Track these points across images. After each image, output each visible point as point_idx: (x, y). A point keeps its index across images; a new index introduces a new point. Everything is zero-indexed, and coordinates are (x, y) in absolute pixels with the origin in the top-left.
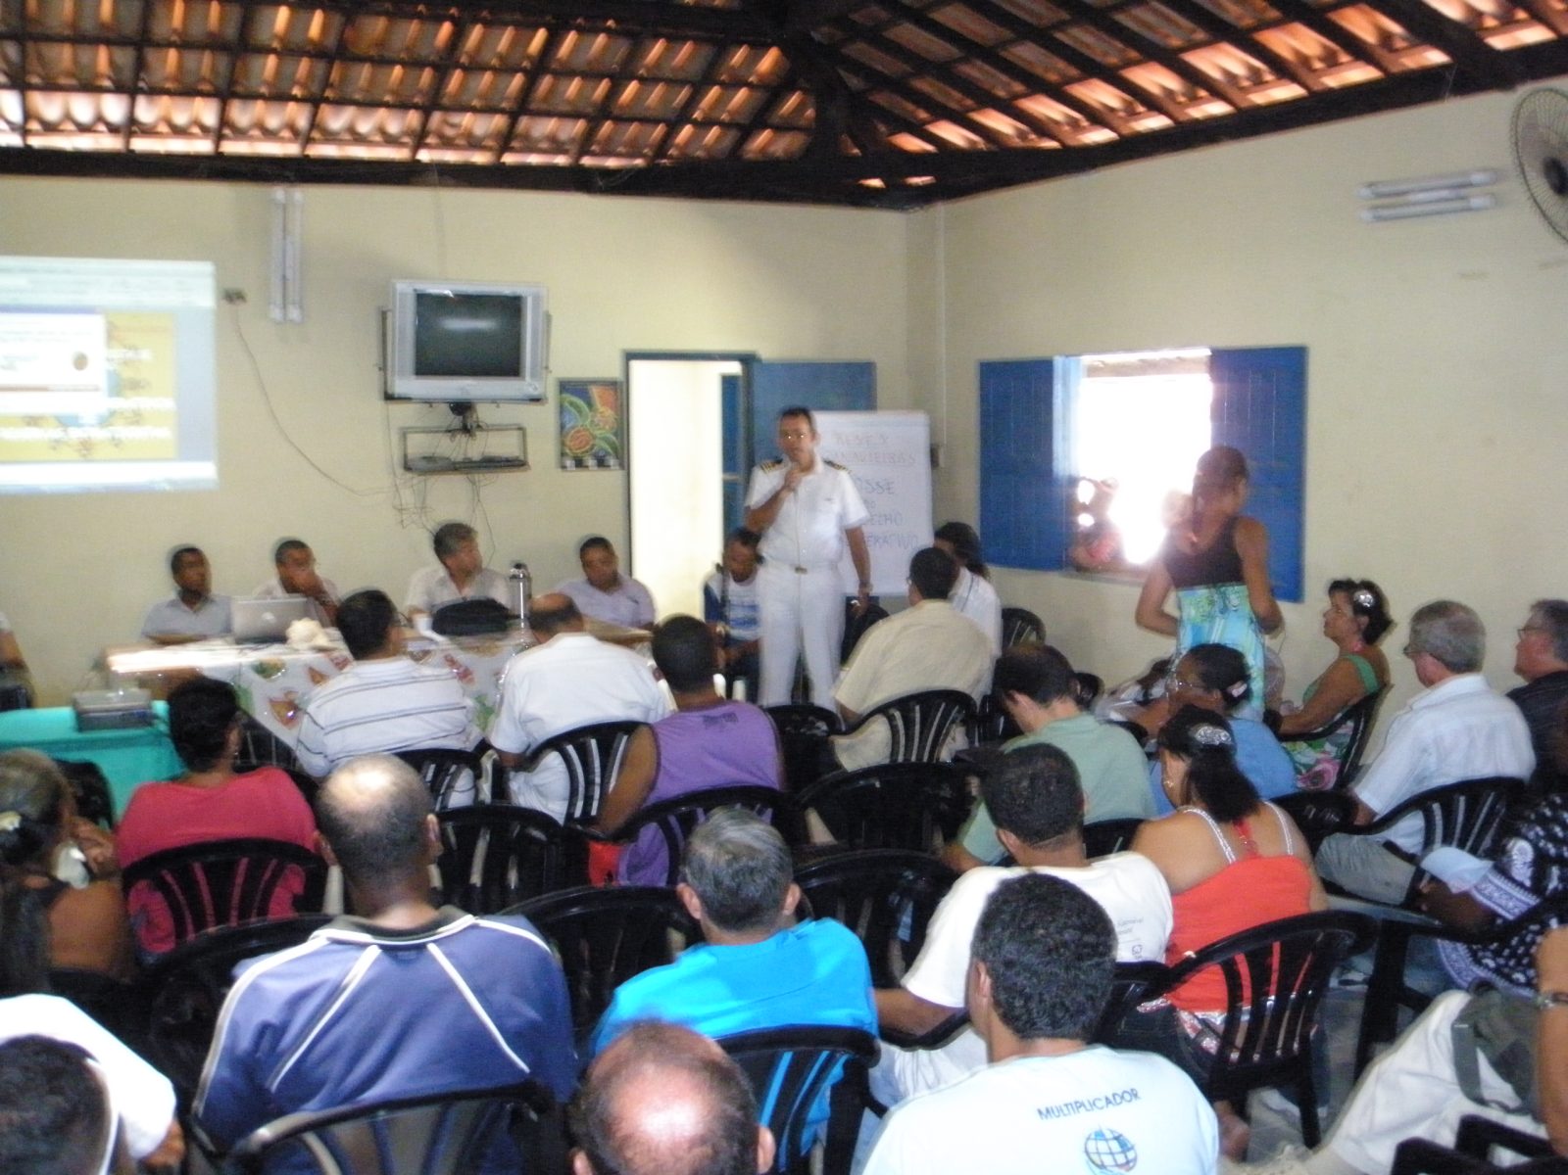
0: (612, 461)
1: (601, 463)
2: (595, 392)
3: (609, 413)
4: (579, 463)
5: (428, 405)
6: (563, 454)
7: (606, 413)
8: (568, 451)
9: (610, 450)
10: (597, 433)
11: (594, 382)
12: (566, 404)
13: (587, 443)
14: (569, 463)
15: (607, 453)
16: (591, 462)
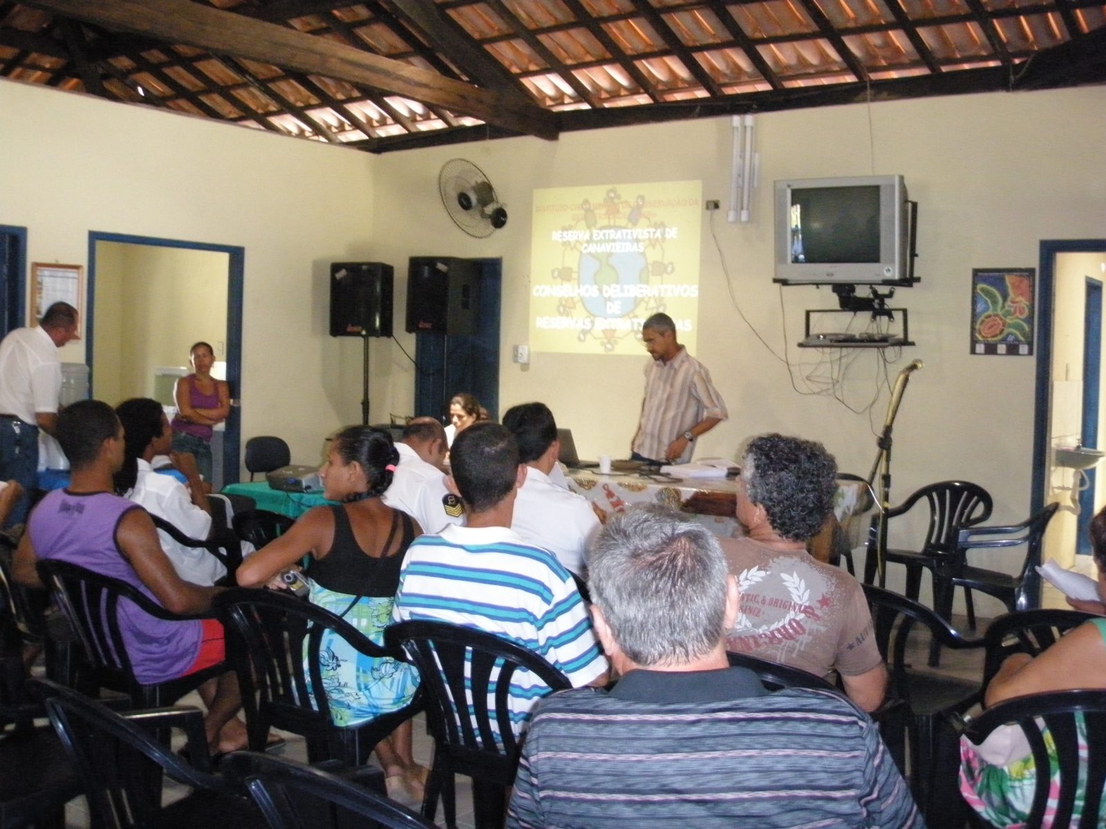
0: (1024, 349)
1: (1013, 350)
2: (1009, 280)
3: (1023, 302)
4: (991, 350)
5: (815, 286)
6: (974, 342)
7: (1020, 302)
8: (980, 338)
9: (1021, 338)
10: (1008, 320)
11: (1010, 271)
12: (979, 291)
13: (1002, 331)
14: (980, 348)
15: (1020, 342)
16: (1002, 348)
